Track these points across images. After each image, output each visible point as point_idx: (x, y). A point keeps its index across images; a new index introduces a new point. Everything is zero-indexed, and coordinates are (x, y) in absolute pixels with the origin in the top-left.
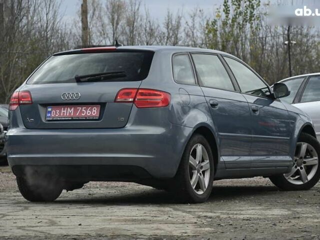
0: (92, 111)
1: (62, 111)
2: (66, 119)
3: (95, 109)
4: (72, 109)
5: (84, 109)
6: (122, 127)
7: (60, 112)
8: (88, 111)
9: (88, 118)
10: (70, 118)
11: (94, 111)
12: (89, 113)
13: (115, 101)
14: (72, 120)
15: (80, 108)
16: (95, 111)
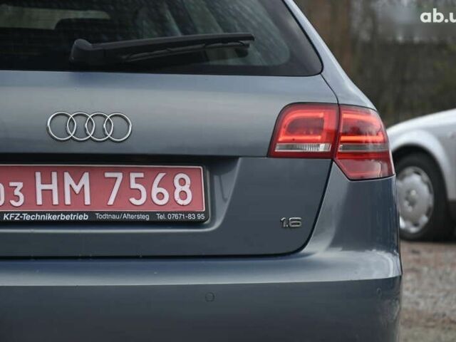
0: (172, 190)
1: (40, 187)
2: (49, 217)
3: (182, 182)
4: (85, 180)
5: (138, 181)
6: (291, 252)
7: (29, 190)
8: (156, 190)
9: (161, 217)
10: (85, 217)
11: (179, 188)
12: (160, 196)
13: (271, 153)
14: (93, 223)
15: (119, 176)
16: (186, 188)
